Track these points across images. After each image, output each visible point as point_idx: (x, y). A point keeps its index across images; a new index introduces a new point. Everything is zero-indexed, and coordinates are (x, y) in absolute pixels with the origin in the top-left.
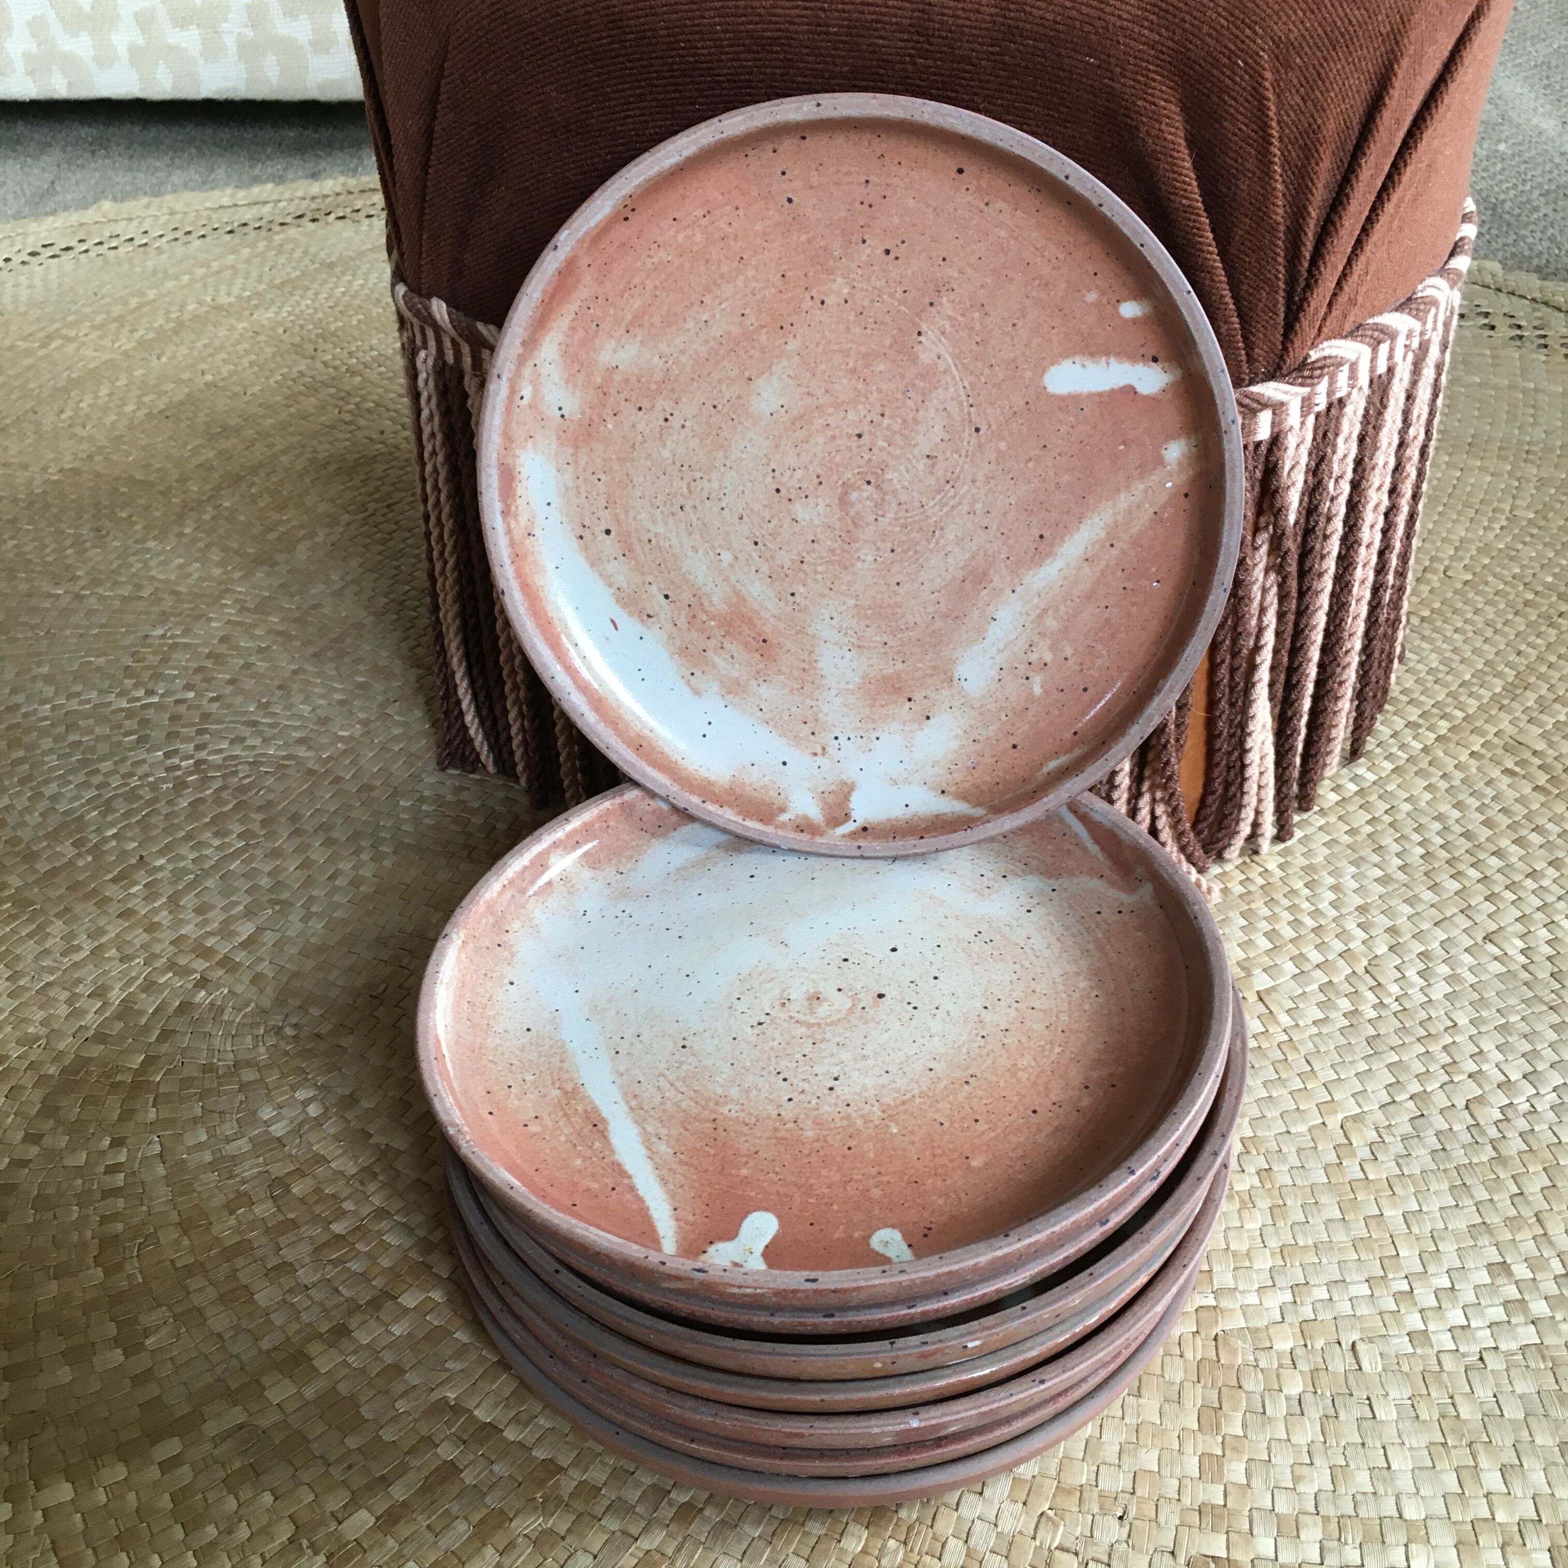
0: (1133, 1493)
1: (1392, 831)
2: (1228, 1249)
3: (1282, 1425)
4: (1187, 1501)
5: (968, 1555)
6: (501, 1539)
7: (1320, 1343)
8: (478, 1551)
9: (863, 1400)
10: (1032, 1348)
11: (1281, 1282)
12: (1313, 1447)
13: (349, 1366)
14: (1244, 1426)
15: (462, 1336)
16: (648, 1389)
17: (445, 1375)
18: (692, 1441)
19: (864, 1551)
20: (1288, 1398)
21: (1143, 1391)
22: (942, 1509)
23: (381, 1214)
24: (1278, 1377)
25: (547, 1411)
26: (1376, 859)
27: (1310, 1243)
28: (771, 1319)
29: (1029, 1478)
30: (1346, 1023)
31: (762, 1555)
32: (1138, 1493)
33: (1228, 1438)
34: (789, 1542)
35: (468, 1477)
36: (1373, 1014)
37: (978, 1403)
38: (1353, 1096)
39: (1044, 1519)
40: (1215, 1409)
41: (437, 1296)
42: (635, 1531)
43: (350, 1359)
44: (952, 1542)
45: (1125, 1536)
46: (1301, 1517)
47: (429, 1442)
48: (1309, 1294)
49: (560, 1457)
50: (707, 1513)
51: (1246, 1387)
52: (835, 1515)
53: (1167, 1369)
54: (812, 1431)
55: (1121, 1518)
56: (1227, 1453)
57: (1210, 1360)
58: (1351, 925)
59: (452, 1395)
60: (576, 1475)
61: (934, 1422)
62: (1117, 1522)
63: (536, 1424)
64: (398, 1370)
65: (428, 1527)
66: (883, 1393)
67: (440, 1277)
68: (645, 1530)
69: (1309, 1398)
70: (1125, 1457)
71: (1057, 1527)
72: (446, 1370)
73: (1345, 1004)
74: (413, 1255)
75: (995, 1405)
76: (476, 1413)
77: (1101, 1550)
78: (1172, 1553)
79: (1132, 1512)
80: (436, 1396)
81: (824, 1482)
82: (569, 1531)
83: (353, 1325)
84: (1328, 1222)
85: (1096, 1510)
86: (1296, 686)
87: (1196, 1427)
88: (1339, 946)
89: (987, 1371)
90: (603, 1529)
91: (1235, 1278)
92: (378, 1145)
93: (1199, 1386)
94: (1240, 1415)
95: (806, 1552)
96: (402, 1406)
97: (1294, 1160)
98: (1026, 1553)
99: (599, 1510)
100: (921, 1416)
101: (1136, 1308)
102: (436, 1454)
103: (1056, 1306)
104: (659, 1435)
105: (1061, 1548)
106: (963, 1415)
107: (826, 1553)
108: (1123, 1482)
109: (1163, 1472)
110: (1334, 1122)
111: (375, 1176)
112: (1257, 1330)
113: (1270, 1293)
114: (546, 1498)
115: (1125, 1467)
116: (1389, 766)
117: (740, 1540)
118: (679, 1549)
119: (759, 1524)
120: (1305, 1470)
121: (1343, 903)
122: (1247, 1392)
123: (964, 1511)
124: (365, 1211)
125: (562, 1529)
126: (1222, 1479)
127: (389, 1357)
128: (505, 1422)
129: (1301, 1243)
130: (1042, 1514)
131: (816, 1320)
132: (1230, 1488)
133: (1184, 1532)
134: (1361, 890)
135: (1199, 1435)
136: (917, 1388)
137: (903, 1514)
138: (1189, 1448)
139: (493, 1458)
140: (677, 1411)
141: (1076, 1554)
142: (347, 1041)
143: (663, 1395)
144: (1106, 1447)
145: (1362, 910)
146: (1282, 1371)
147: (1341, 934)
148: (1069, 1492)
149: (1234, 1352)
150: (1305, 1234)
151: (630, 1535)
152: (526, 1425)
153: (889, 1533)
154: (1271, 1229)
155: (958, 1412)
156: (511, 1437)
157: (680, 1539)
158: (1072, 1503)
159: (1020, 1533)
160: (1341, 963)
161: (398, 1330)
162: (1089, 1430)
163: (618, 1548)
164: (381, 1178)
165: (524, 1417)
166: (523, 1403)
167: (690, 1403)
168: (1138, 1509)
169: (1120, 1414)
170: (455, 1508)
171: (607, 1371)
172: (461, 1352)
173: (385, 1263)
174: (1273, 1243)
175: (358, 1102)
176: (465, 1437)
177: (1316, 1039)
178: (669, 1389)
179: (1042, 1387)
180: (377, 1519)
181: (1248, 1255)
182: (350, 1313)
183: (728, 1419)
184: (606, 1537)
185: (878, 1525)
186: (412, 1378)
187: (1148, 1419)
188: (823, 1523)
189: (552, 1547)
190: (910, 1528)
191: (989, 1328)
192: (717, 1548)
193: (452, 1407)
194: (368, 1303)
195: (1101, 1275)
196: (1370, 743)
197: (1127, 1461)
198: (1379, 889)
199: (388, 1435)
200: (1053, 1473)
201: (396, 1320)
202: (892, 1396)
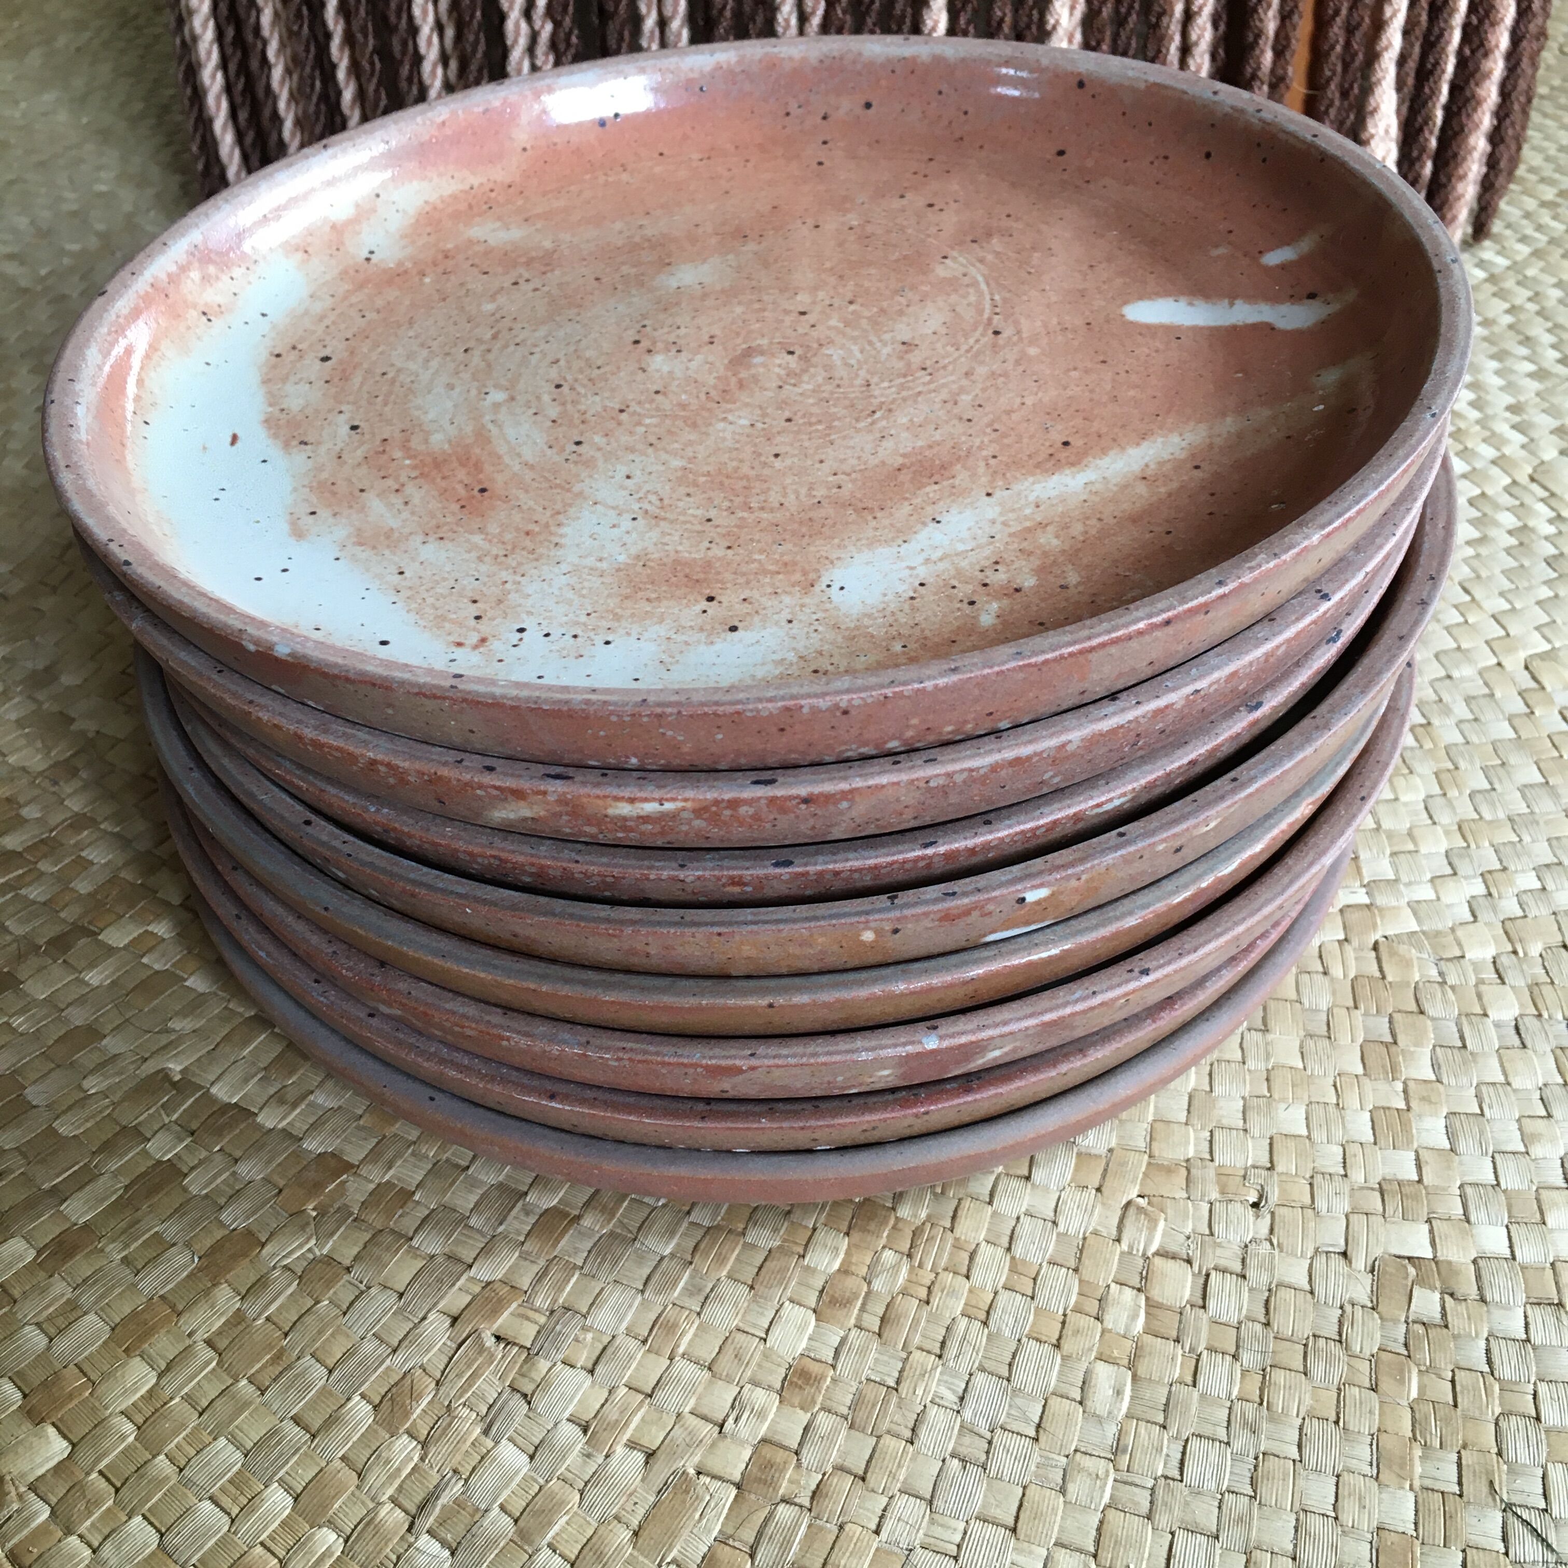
0: (1271, 1168)
1: (1540, 320)
2: (1378, 828)
3: (1494, 1062)
4: (1357, 1176)
5: (1013, 1269)
6: (244, 1274)
7: (1535, 949)
8: (207, 1292)
9: (843, 1003)
10: (1131, 913)
11: (1464, 868)
12: (1547, 1093)
13: (14, 1030)
14: (1435, 1066)
15: (197, 983)
16: (471, 1010)
17: (164, 1040)
18: (552, 1097)
19: (844, 1271)
20: (1497, 1025)
21: (1271, 1024)
22: (966, 1203)
23: (79, 822)
24: (1479, 996)
25: (330, 1084)
26: (1523, 351)
27: (1501, 815)
28: (681, 874)
29: (1103, 1151)
30: (1513, 541)
31: (675, 1285)
32: (1280, 1168)
33: (1411, 1084)
34: (721, 1260)
35: (195, 1184)
36: (1551, 530)
37: (1038, 1008)
38: (1537, 628)
39: (1132, 1211)
40: (1386, 1045)
41: (162, 929)
42: (468, 1255)
43: (17, 1022)
44: (986, 1251)
45: (1265, 1231)
46: (1544, 1194)
47: (137, 1135)
48: (1511, 883)
49: (348, 1148)
50: (587, 1222)
51: (1431, 1011)
52: (795, 1217)
53: (1305, 991)
54: (754, 1062)
55: (1255, 1205)
56: (1413, 1104)
57: (1370, 978)
58: (1503, 428)
59: (176, 1067)
60: (376, 1175)
61: (963, 1040)
62: (1251, 1211)
63: (311, 1105)
64: (92, 1034)
65: (125, 1260)
66: (877, 990)
67: (167, 904)
68: (486, 1251)
69: (1530, 1024)
70: (1250, 1115)
71: (1153, 1222)
72: (168, 1031)
73: (1508, 520)
74: (126, 875)
75: (1068, 1010)
76: (214, 1090)
77: (1228, 1253)
78: (1344, 1254)
79: (1274, 1196)
80: (150, 1068)
81: (775, 1159)
82: (356, 1258)
83: (22, 975)
84: (1523, 789)
85: (1214, 1195)
86: (1431, 72)
87: (1360, 1070)
88: (1488, 452)
89: (1055, 951)
90: (414, 1252)
91: (1393, 864)
92: (83, 733)
93: (1358, 1014)
94: (1427, 1051)
95: (749, 1274)
96: (93, 1085)
97: (1461, 711)
98: (1107, 1262)
99: (409, 1224)
100: (942, 1031)
101: (1290, 861)
102: (145, 1152)
103: (1177, 829)
104: (497, 1092)
105: (1163, 1253)
106: (1014, 1027)
107: (782, 1278)
108: (1257, 1153)
109: (1315, 1135)
110: (1514, 663)
111: (74, 773)
112: (1438, 934)
113: (1451, 883)
114: (322, 1211)
115: (1256, 1132)
116: (1524, 250)
117: (641, 1259)
118: (540, 1278)
119: (672, 1233)
120: (1541, 1125)
121: (1487, 403)
122: (1433, 1019)
123: (1003, 1204)
124: (56, 818)
125: (347, 1255)
126: (1410, 1142)
127: (78, 1017)
128: (261, 1101)
129: (1487, 816)
130: (1129, 1203)
131: (761, 872)
132: (1424, 1155)
133: (1358, 1221)
134: (1510, 388)
135: (1366, 1081)
136: (936, 981)
137: (904, 1211)
138: (1352, 1099)
139: (238, 1154)
140: (524, 1042)
141: (1189, 1261)
142: (46, 603)
143: (496, 1017)
144: (1222, 1103)
145: (1514, 409)
146: (1483, 988)
147: (1493, 439)
148: (1169, 1170)
149: (1407, 964)
150: (1492, 804)
151: (459, 1260)
152: (295, 1105)
153: (883, 1241)
154: (1440, 801)
155: (1005, 1023)
156: (269, 1124)
157: (542, 1262)
158: (1175, 1187)
159: (1095, 1233)
160: (1495, 471)
161: (94, 977)
162: (1193, 1079)
163: (440, 1281)
164: (84, 774)
165: (291, 1096)
166: (291, 1073)
167: (542, 1028)
168: (1283, 1191)
169: (1238, 1055)
170: (170, 1230)
171: (402, 986)
172: (196, 1003)
173: (83, 886)
174: (1445, 818)
175: (56, 678)
176: (194, 1125)
177: (1475, 563)
178: (507, 1009)
179: (1146, 980)
180: (39, 1252)
181: (1410, 834)
182: (20, 957)
183: (608, 1049)
184: (420, 1264)
185: (865, 1230)
186: (112, 1044)
187: (1282, 1061)
188: (776, 1230)
189: (329, 1284)
190: (917, 1233)
191: (1064, 867)
192: (603, 1275)
193: (174, 1085)
194: (48, 943)
195: (1252, 780)
196: (1497, 226)
197: (1257, 1125)
198: (1535, 385)
199: (65, 1128)
200: (1142, 1145)
201: (91, 966)
202: (892, 996)
